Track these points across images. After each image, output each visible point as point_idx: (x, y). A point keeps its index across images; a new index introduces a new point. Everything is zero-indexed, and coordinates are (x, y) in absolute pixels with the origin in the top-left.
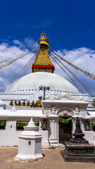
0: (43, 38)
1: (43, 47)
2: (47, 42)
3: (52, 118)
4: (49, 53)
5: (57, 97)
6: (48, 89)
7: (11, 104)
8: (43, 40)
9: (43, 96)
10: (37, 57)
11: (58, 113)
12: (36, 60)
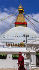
0: (21, 7)
1: (21, 12)
2: (23, 9)
3: (32, 53)
4: (24, 16)
5: (34, 41)
6: (28, 36)
7: (7, 45)
8: (21, 8)
9: (25, 40)
10: (17, 18)
11: (35, 50)
12: (17, 20)
